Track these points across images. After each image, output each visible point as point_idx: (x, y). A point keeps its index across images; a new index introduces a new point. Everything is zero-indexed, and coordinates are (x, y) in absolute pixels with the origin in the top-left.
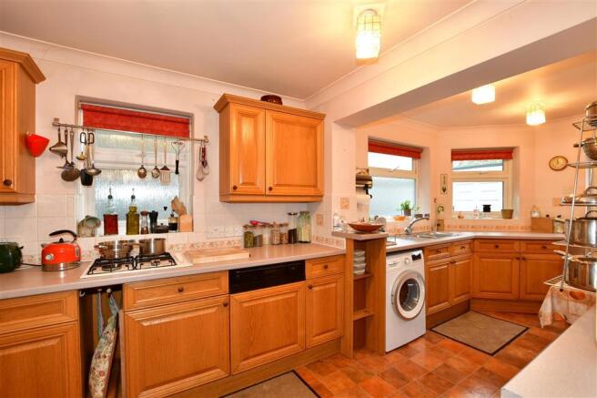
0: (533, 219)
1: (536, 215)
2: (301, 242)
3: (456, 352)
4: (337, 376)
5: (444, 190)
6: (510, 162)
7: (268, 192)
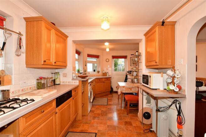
0: (103, 73)
1: (104, 72)
2: (57, 84)
3: (101, 107)
4: (83, 125)
5: (86, 65)
6: (98, 59)
7: (54, 64)
